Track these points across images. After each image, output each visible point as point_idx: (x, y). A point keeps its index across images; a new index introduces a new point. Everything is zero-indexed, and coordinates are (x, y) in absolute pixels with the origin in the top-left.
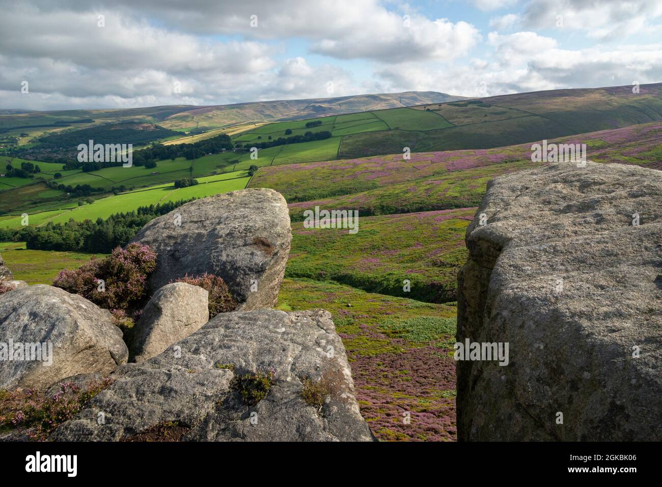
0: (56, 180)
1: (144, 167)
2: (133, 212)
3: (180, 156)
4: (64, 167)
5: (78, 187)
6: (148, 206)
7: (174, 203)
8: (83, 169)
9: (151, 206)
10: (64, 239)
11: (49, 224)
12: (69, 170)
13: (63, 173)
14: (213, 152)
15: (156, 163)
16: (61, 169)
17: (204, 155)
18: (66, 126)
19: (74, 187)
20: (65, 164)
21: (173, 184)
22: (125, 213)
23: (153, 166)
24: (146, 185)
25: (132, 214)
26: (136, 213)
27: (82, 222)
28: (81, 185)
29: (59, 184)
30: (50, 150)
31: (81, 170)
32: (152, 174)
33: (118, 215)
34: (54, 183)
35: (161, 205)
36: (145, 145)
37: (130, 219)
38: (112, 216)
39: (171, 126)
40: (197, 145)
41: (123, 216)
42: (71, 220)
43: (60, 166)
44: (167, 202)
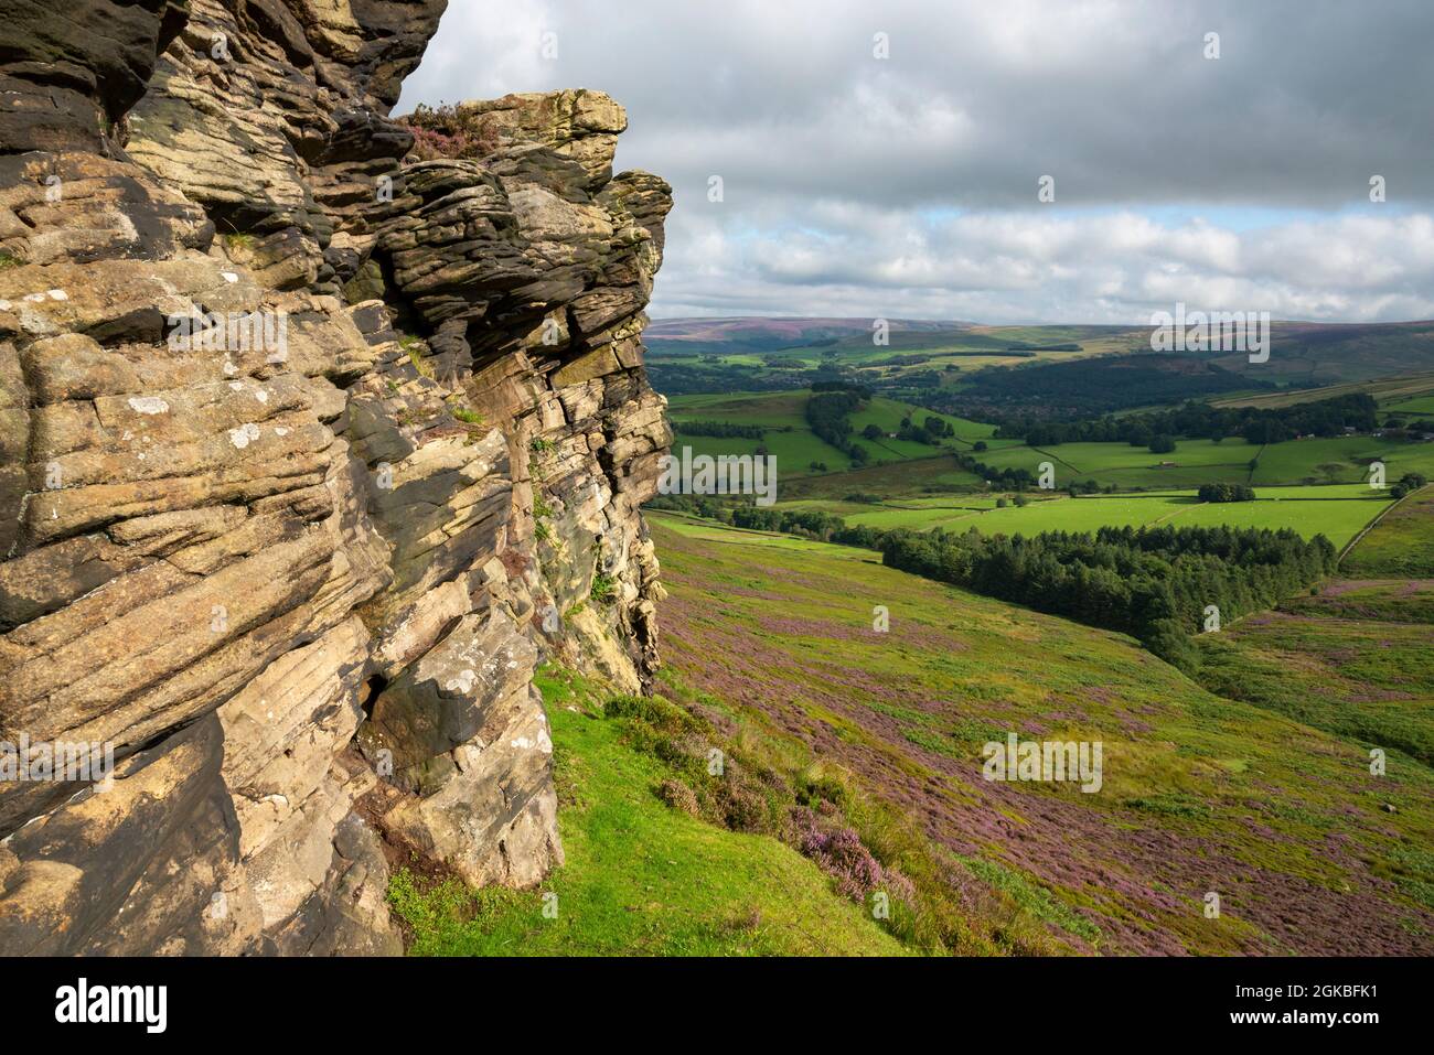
0: (974, 455)
1: (1147, 449)
2: (1088, 534)
3: (1236, 435)
4: (995, 432)
5: (1009, 474)
6: (1121, 528)
7: (1177, 529)
8: (1028, 440)
9: (1127, 529)
10: (941, 559)
11: (936, 530)
12: (1004, 437)
13: (990, 444)
14: (1319, 434)
15: (1177, 443)
16: (990, 434)
17: (1295, 437)
18: (1026, 355)
19: (1001, 471)
20: (999, 428)
21: (1196, 493)
22: (1070, 533)
23: (1167, 449)
24: (1142, 486)
25: (1084, 538)
26: (1094, 536)
27: (991, 537)
28: (1014, 469)
29: (978, 462)
30: (987, 399)
31: (1024, 442)
32: (1160, 466)
33: (1055, 534)
34: (971, 459)
35: (1149, 528)
36: (1173, 404)
37: (1074, 547)
38: (1043, 536)
39: (1246, 368)
40: (1283, 414)
41: (1064, 538)
42: (973, 530)
43: (989, 429)
44: (1163, 526)
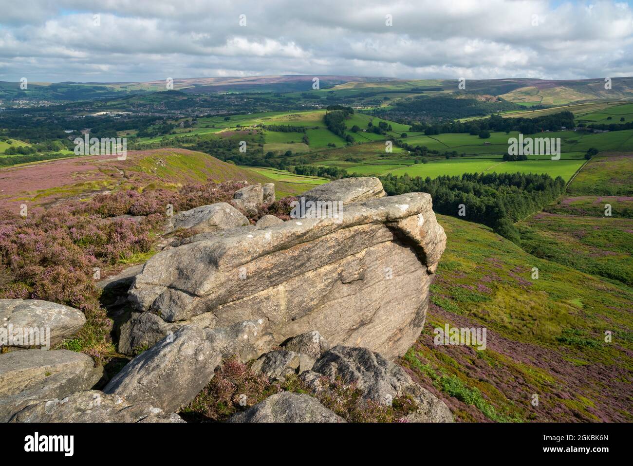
0: (402, 139)
1: (478, 136)
2: (458, 176)
3: (515, 130)
4: (410, 129)
5: (418, 148)
6: (473, 174)
7: (498, 174)
8: (425, 132)
9: (476, 174)
10: (396, 190)
11: (389, 175)
12: (414, 131)
13: (409, 134)
14: (551, 130)
15: (491, 134)
16: (408, 130)
17: (541, 131)
18: (419, 93)
19: (415, 147)
20: (411, 126)
21: (502, 156)
22: (451, 177)
23: (486, 136)
24: (476, 153)
25: (457, 178)
26: (461, 178)
27: (414, 178)
28: (420, 146)
29: (404, 142)
30: (403, 113)
31: (423, 133)
32: (484, 144)
33: (444, 177)
34: (400, 141)
35: (486, 174)
36: (484, 115)
37: (453, 183)
38: (439, 178)
39: (513, 99)
40: (536, 121)
41: (448, 179)
42: (406, 175)
43: (407, 127)
44: (491, 173)
